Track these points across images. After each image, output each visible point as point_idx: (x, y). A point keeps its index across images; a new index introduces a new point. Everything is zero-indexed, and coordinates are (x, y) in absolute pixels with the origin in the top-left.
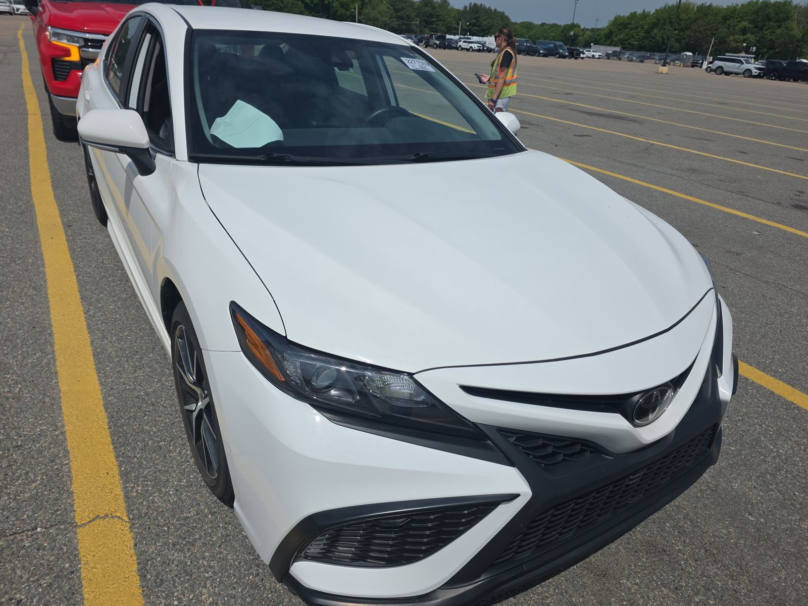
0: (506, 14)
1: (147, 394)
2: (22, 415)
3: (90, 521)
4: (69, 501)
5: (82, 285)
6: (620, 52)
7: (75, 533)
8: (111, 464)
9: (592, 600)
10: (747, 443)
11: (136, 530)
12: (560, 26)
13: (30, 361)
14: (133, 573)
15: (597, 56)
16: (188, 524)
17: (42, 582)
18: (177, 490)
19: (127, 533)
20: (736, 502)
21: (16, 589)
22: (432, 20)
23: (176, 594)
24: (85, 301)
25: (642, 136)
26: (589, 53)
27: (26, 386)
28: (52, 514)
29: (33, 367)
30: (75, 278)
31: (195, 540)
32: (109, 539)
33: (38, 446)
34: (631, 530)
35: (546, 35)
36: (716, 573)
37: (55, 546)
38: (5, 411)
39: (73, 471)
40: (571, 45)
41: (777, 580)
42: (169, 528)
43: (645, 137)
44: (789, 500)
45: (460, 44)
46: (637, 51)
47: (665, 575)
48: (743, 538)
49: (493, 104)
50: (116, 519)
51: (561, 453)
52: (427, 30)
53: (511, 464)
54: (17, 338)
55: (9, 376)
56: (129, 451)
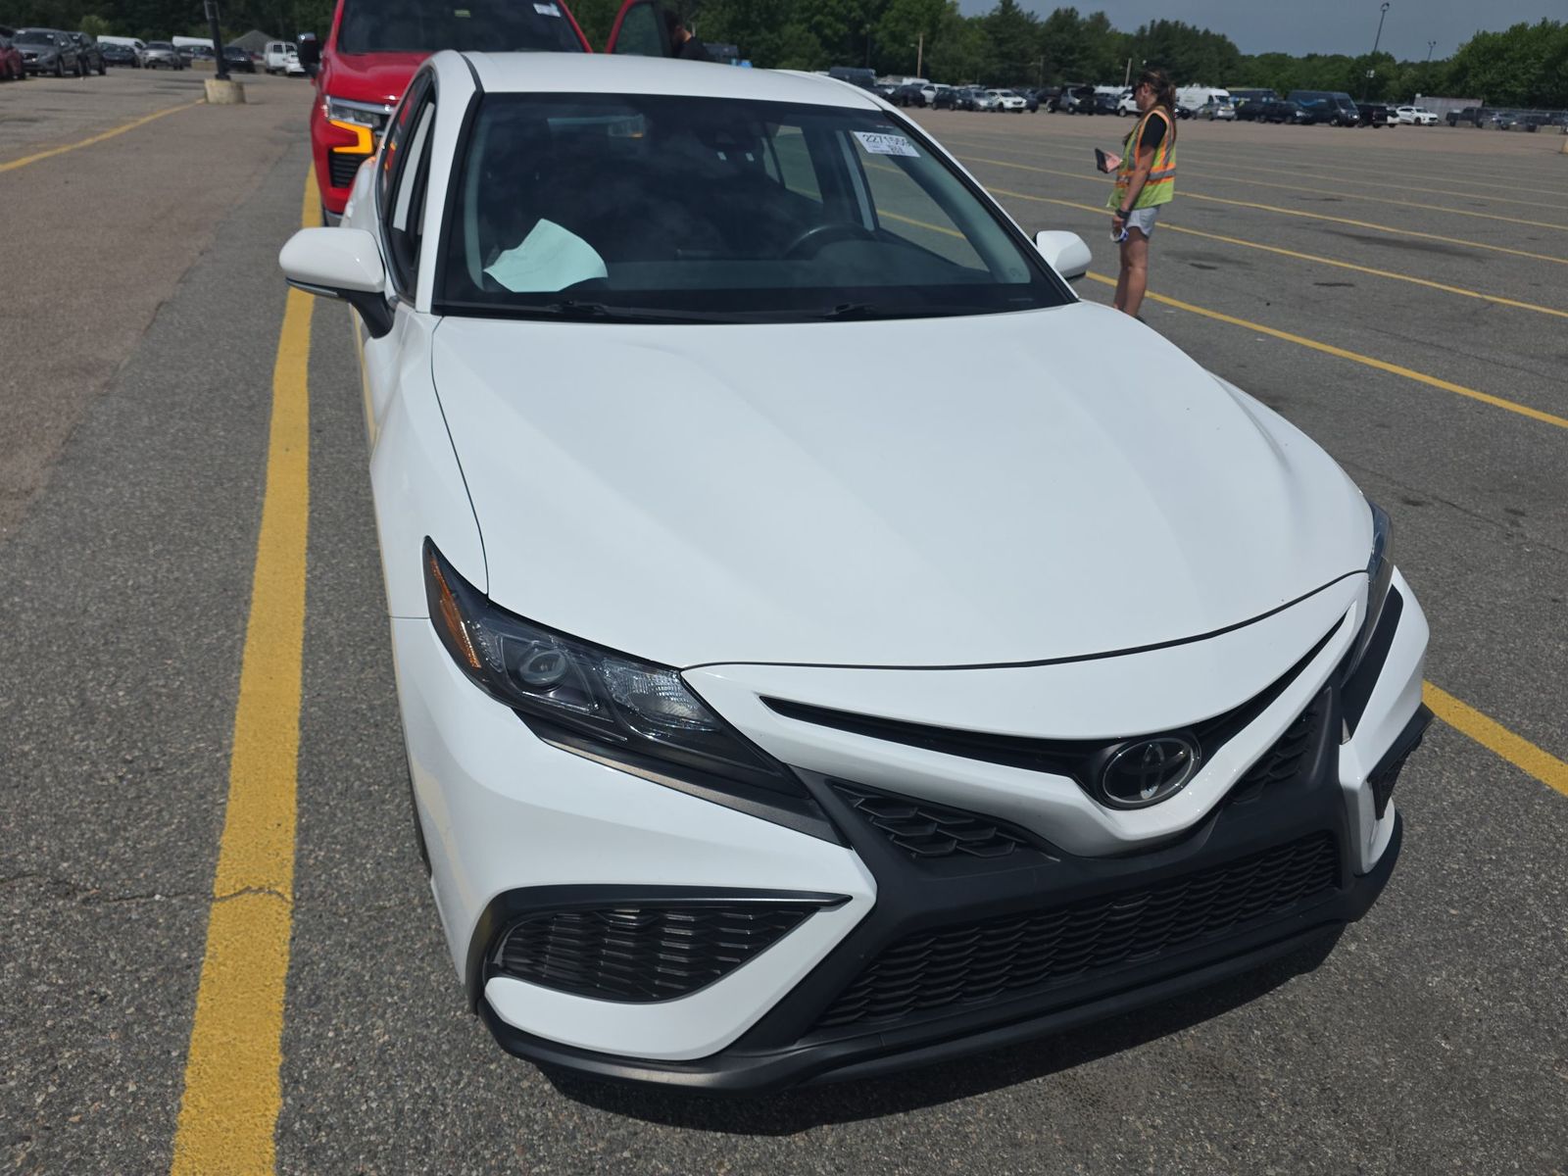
0: (1229, 39)
1: (372, 708)
2: (174, 723)
3: (236, 895)
4: (211, 860)
5: (314, 525)
6: (1480, 111)
7: (208, 909)
8: (287, 812)
9: (1056, 1140)
10: (1491, 905)
11: (300, 916)
12: (1348, 60)
13: (206, 641)
14: (277, 980)
15: (1427, 121)
16: (382, 918)
17: (142, 974)
18: (379, 864)
19: (286, 919)
20: (1423, 1012)
21: (102, 979)
22: (1071, 58)
23: (334, 1022)
24: (313, 554)
25: (1473, 286)
26: (1408, 113)
27: (191, 679)
28: (182, 876)
29: (209, 650)
30: (306, 514)
31: (386, 944)
32: (255, 925)
33: (186, 771)
34: (1176, 1031)
35: (1315, 78)
36: (1328, 1132)
37: (174, 924)
38: (152, 714)
39: (228, 815)
40: (1370, 98)
41: (1460, 1163)
42: (350, 920)
43: (1479, 289)
44: (1545, 1022)
45: (1123, 102)
46: (1523, 106)
47: (1218, 1119)
48: (1413, 1077)
49: (1122, 220)
50: (274, 896)
51: (953, 839)
52: (1059, 79)
53: (845, 841)
54: (197, 604)
55: (169, 662)
56: (320, 795)
